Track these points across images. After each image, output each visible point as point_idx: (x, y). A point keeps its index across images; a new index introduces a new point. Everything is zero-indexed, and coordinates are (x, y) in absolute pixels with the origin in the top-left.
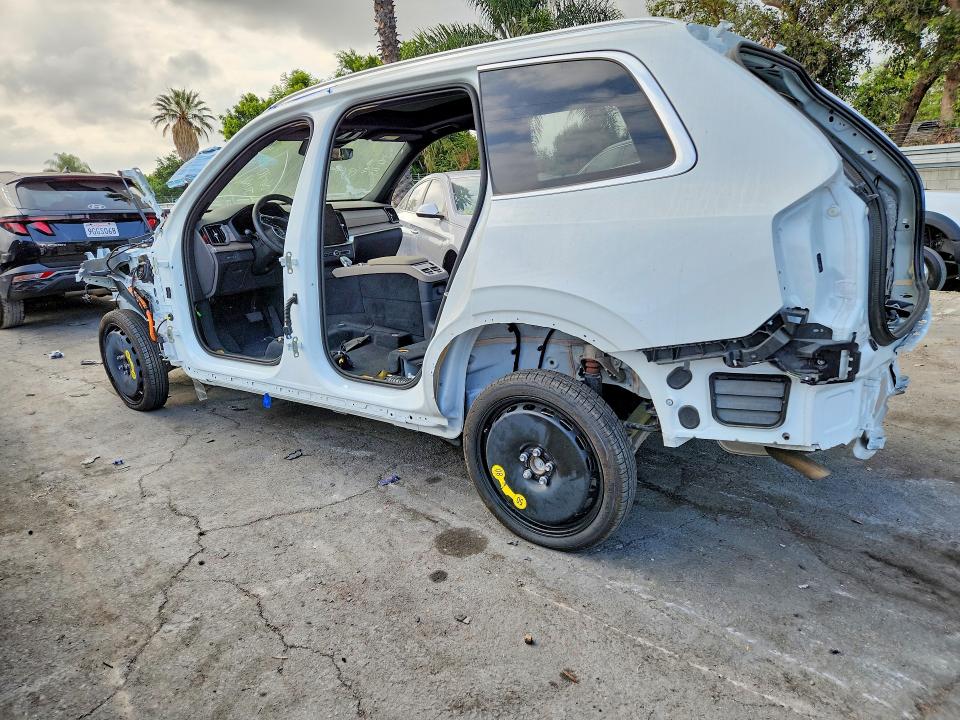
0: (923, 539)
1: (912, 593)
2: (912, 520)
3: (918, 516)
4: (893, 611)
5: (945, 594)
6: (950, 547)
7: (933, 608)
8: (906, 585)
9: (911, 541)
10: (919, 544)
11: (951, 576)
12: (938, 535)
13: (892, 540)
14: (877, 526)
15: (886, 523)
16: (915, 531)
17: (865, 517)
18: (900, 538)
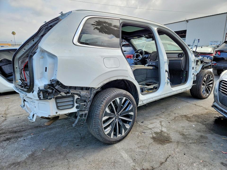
0: (17, 139)
1: (13, 129)
2: (22, 142)
3: (21, 143)
4: (15, 125)
5: (8, 132)
6: (10, 141)
7: (9, 129)
8: (15, 129)
9: (19, 137)
10: (17, 137)
11: (8, 135)
12: (14, 142)
13: (23, 135)
14: (28, 136)
15: (27, 138)
16: (19, 139)
17: (32, 136)
18: (22, 136)
